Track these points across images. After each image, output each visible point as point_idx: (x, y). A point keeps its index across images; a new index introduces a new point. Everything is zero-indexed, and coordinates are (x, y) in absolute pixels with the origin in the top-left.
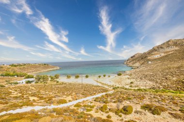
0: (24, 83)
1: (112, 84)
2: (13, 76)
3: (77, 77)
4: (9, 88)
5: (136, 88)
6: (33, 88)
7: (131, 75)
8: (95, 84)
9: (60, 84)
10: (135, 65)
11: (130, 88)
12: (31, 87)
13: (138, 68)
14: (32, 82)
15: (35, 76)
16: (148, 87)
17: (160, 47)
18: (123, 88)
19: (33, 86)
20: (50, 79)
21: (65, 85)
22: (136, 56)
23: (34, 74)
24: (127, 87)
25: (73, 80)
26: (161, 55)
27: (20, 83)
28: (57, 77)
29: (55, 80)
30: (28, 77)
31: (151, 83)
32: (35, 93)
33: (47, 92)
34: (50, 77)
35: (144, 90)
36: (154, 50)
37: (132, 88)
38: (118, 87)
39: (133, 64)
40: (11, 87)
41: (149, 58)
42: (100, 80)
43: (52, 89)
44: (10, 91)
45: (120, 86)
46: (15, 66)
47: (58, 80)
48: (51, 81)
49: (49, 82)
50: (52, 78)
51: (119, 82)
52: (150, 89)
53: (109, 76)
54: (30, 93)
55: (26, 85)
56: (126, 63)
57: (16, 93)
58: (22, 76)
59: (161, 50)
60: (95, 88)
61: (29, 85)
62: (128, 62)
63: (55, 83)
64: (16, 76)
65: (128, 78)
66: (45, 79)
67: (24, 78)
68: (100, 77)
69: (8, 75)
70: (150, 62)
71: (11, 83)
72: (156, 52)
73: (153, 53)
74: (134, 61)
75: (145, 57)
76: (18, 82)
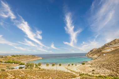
0: (18, 68)
1: (78, 71)
2: (12, 63)
3: (53, 65)
4: (8, 72)
5: (98, 75)
6: (23, 72)
7: (92, 64)
8: (66, 71)
9: (41, 70)
10: (93, 57)
11: (93, 75)
12: (21, 72)
13: (96, 59)
14: (23, 68)
15: (25, 64)
16: (107, 75)
17: (110, 44)
18: (87, 75)
19: (23, 71)
20: (35, 66)
21: (45, 71)
22: (94, 50)
23: (25, 62)
24: (90, 74)
25: (50, 67)
26: (111, 50)
27: (15, 68)
28: (40, 65)
29: (38, 67)
30: (21, 64)
31: (109, 71)
32: (24, 76)
33: (32, 76)
34: (35, 64)
35: (104, 77)
36: (105, 46)
37: (94, 75)
38: (83, 74)
39: (92, 56)
40: (9, 71)
41: (103, 51)
42: (70, 68)
43: (35, 74)
44: (8, 74)
45: (85, 73)
46: (15, 56)
47: (40, 67)
48: (35, 67)
49: (34, 68)
50: (36, 66)
51: (84, 70)
52: (109, 76)
53: (76, 65)
54: (21, 76)
55: (19, 70)
56: (87, 55)
57: (11, 75)
58: (17, 64)
59: (111, 46)
60: (66, 74)
61: (21, 70)
62: (88, 54)
63: (38, 69)
64: (14, 63)
65: (90, 67)
66: (31, 66)
67: (18, 64)
68: (69, 65)
69: (9, 62)
70: (104, 55)
71: (9, 68)
72: (107, 48)
73: (105, 48)
74: (93, 54)
75: (100, 51)
76: (14, 67)
